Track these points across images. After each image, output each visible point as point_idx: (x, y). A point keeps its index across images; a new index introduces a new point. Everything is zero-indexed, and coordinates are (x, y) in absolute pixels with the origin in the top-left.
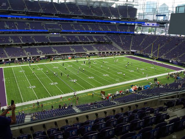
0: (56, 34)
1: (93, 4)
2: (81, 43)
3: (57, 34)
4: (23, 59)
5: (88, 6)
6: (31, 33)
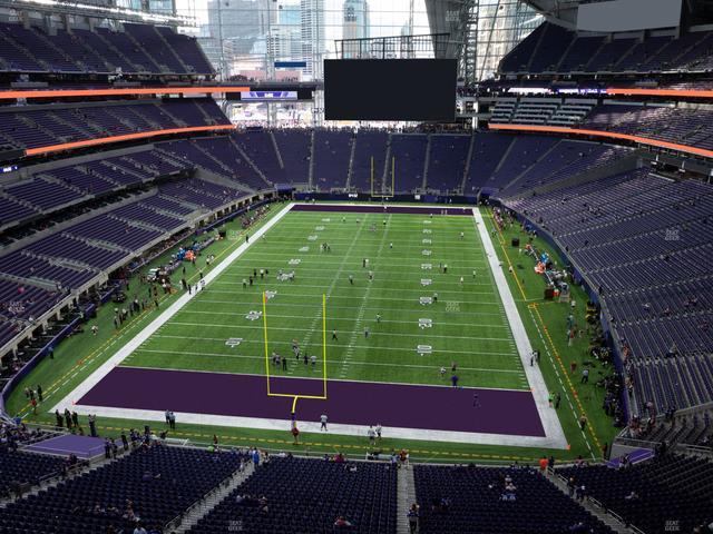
0: (10, 169)
1: (38, 16)
2: (123, 193)
5: (27, 26)
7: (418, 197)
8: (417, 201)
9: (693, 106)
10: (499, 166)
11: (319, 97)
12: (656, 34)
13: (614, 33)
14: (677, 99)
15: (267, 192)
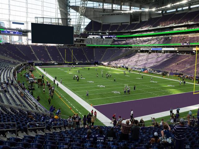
7: (77, 63)
8: (77, 65)
9: (141, 38)
10: (94, 55)
11: (30, 35)
12: (123, 24)
13: (112, 23)
14: (136, 37)
15: (25, 63)
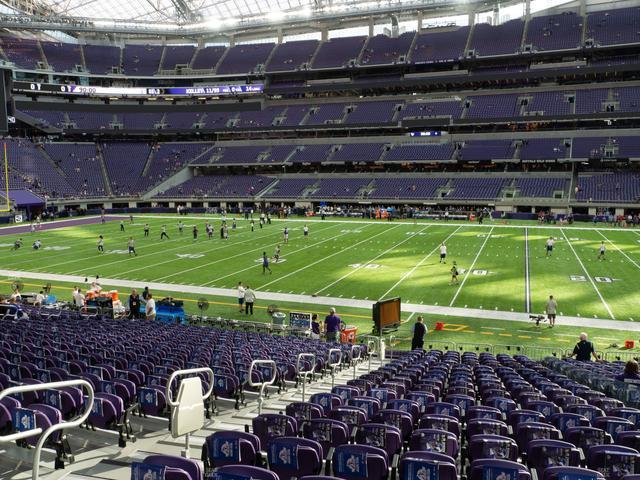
0: (429, 134)
3: (433, 135)
4: (240, 205)
6: (344, 134)
